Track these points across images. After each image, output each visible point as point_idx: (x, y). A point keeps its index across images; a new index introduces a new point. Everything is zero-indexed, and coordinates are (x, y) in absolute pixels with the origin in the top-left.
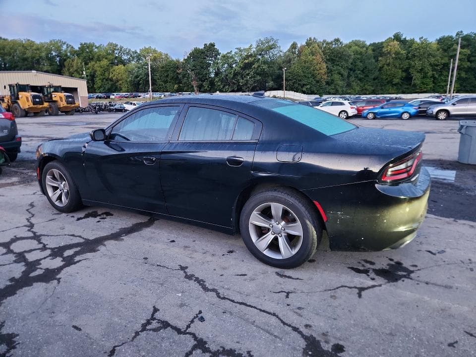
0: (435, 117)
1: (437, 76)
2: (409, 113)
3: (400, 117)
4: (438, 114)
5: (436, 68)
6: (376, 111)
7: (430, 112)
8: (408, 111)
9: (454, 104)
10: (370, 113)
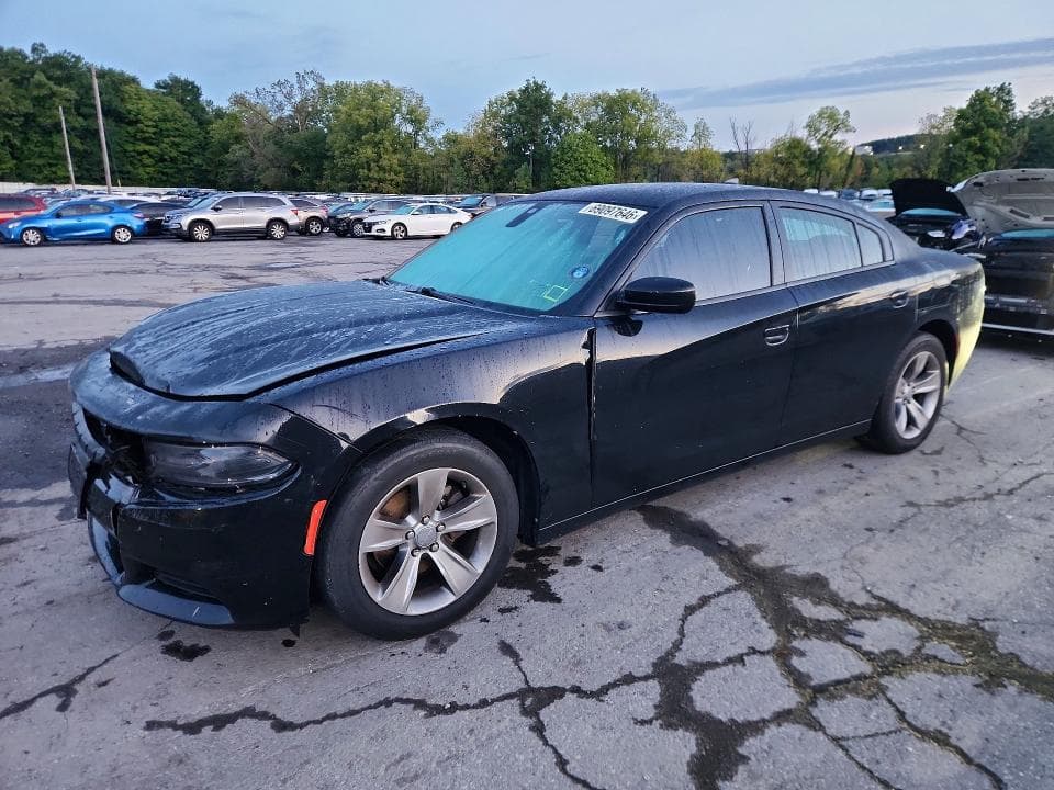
0: (187, 237)
1: (17, 142)
2: (130, 229)
3: (110, 239)
4: (193, 230)
5: (9, 122)
6: (45, 224)
7: (173, 225)
8: (124, 223)
9: (216, 210)
10: (28, 229)
